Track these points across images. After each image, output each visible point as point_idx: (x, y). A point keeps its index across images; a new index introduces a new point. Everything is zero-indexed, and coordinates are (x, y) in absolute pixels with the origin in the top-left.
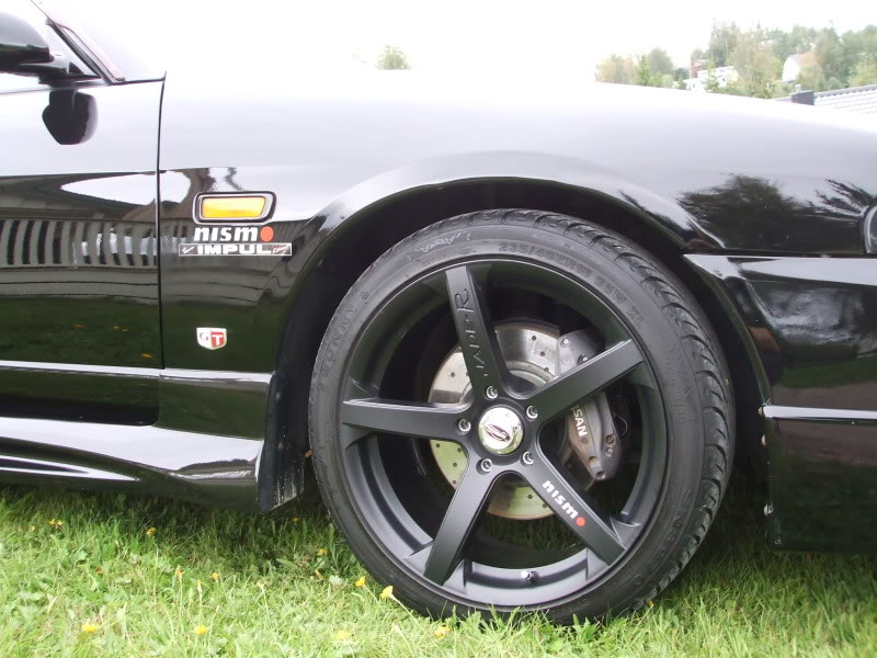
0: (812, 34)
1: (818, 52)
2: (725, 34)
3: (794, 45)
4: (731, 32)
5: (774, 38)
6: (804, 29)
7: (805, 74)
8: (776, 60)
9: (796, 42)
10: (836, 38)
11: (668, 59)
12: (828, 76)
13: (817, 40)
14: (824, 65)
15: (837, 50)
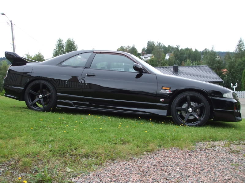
0: (173, 48)
1: (174, 54)
2: (151, 46)
3: (168, 51)
4: (153, 45)
5: (163, 48)
6: (171, 47)
7: (171, 59)
8: (164, 54)
9: (169, 50)
10: (179, 50)
11: (137, 50)
12: (176, 60)
13: (174, 50)
14: (175, 57)
15: (179, 54)
